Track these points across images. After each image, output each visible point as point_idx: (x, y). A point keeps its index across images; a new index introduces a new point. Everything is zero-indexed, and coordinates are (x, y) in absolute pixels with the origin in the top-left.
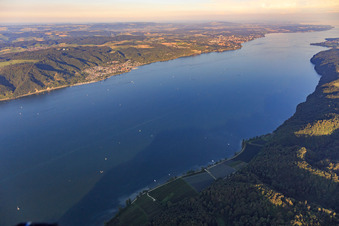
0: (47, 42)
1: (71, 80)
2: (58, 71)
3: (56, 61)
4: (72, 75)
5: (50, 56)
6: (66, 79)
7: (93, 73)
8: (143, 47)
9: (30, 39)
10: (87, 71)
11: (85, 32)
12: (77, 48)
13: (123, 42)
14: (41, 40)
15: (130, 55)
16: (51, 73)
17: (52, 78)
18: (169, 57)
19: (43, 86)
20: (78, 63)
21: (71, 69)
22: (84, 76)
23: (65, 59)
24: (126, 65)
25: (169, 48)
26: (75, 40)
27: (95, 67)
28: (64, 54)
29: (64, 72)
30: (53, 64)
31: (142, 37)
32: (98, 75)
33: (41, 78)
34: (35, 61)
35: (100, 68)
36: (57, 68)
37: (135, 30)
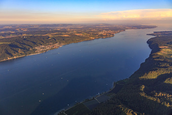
0: (16, 34)
1: (27, 52)
2: (21, 48)
3: (20, 43)
4: (28, 50)
5: (17, 41)
6: (25, 52)
7: (39, 49)
8: (66, 36)
9: (7, 32)
10: (36, 48)
11: (36, 29)
12: (31, 37)
13: (55, 33)
14: (13, 32)
15: (59, 40)
16: (17, 49)
17: (17, 52)
18: (79, 40)
19: (12, 56)
20: (32, 44)
21: (28, 47)
22: (34, 50)
23: (25, 42)
24: (57, 45)
25: (79, 36)
26: (31, 33)
27: (41, 46)
28: (25, 39)
29: (24, 49)
30: (18, 44)
31: (65, 31)
32: (42, 50)
33: (12, 52)
35: (43, 47)
36: (20, 46)
37: (62, 28)
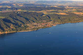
1: (19, 29)
2: (13, 24)
3: (13, 18)
4: (20, 26)
5: (11, 16)
6: (16, 28)
7: (31, 26)
8: (62, 14)
10: (28, 25)
11: (32, 4)
12: (25, 13)
13: (51, 10)
15: (53, 18)
16: (9, 24)
17: (9, 27)
18: (77, 20)
19: (4, 30)
20: (24, 20)
21: (20, 23)
22: (26, 27)
23: (18, 18)
24: (50, 23)
25: (78, 15)
26: (26, 8)
27: (33, 23)
28: (18, 15)
29: (16, 24)
30: (11, 20)
32: (33, 27)
33: (4, 26)
34: (3, 18)
35: (35, 24)
36: (13, 22)
37: (60, 5)
